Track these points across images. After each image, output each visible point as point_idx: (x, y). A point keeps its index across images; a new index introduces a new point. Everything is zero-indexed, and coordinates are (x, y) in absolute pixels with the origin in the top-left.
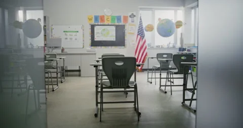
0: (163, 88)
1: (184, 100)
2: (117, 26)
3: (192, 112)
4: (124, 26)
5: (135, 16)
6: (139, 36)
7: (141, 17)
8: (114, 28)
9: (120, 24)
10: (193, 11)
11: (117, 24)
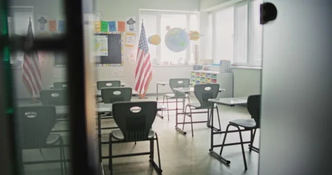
0: (180, 126)
1: (213, 146)
2: (109, 36)
3: (225, 164)
4: (119, 36)
5: (134, 22)
6: (141, 50)
7: (142, 24)
8: (105, 38)
9: (114, 33)
10: (210, 17)
11: (110, 33)
